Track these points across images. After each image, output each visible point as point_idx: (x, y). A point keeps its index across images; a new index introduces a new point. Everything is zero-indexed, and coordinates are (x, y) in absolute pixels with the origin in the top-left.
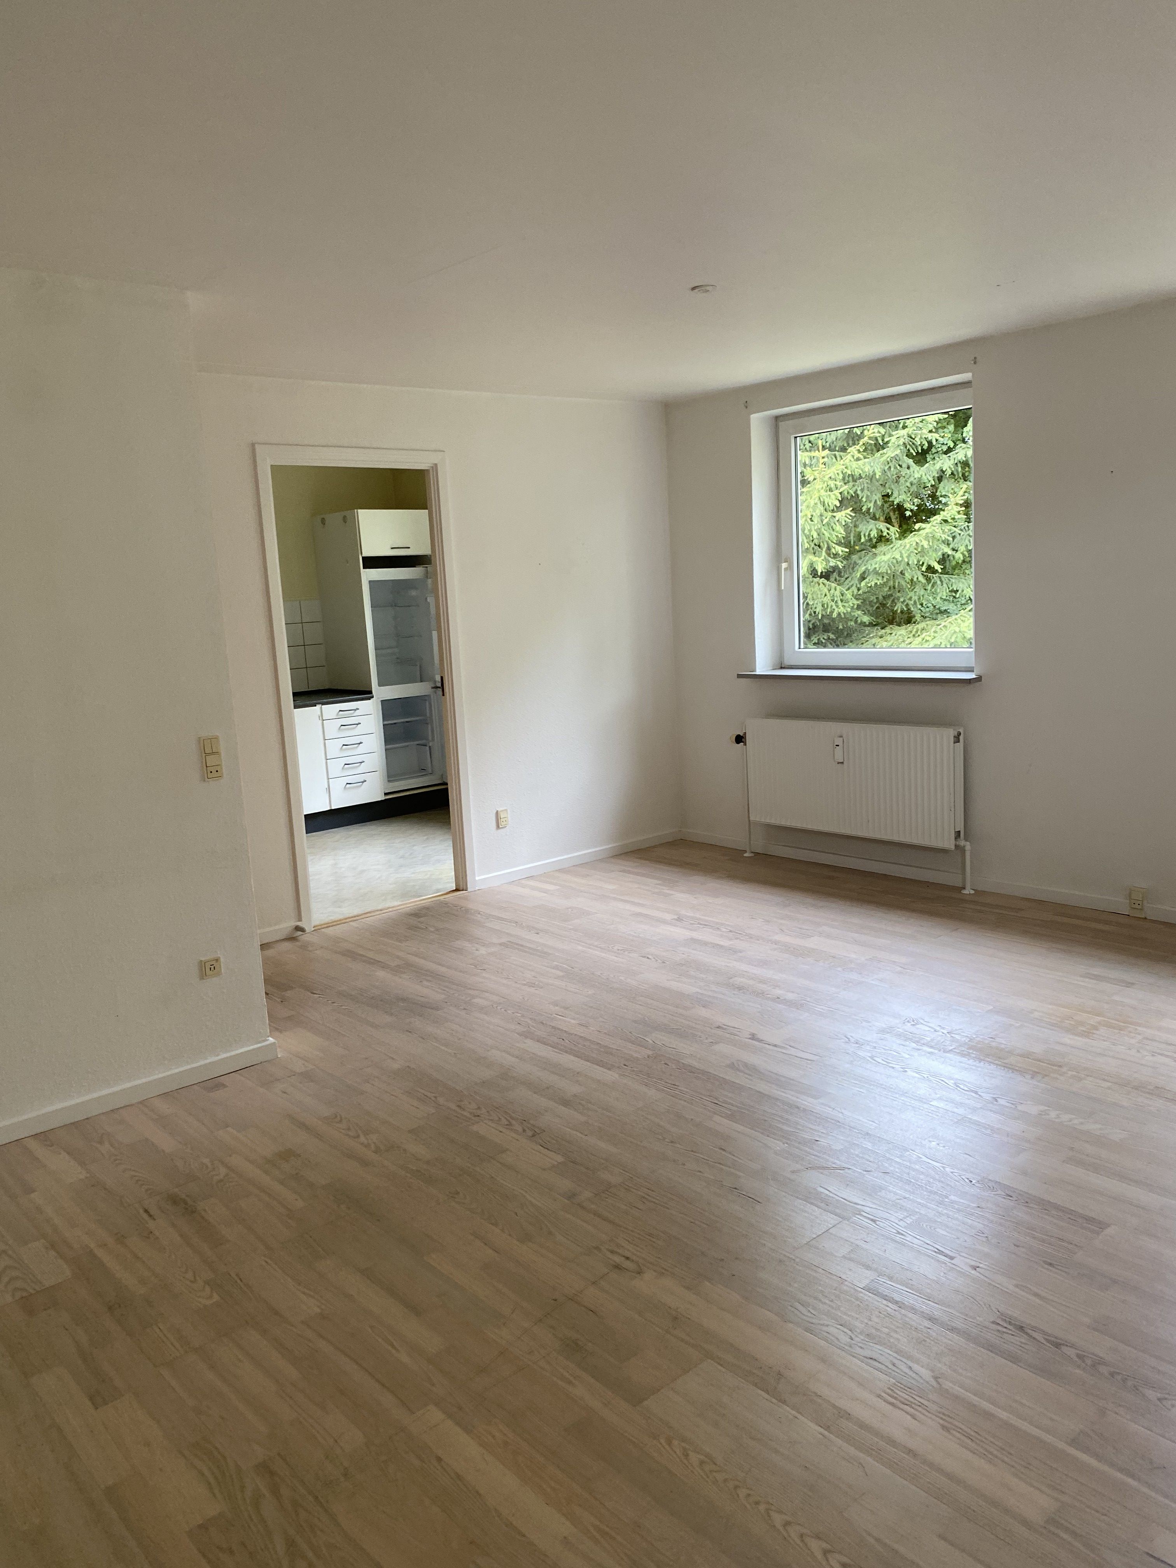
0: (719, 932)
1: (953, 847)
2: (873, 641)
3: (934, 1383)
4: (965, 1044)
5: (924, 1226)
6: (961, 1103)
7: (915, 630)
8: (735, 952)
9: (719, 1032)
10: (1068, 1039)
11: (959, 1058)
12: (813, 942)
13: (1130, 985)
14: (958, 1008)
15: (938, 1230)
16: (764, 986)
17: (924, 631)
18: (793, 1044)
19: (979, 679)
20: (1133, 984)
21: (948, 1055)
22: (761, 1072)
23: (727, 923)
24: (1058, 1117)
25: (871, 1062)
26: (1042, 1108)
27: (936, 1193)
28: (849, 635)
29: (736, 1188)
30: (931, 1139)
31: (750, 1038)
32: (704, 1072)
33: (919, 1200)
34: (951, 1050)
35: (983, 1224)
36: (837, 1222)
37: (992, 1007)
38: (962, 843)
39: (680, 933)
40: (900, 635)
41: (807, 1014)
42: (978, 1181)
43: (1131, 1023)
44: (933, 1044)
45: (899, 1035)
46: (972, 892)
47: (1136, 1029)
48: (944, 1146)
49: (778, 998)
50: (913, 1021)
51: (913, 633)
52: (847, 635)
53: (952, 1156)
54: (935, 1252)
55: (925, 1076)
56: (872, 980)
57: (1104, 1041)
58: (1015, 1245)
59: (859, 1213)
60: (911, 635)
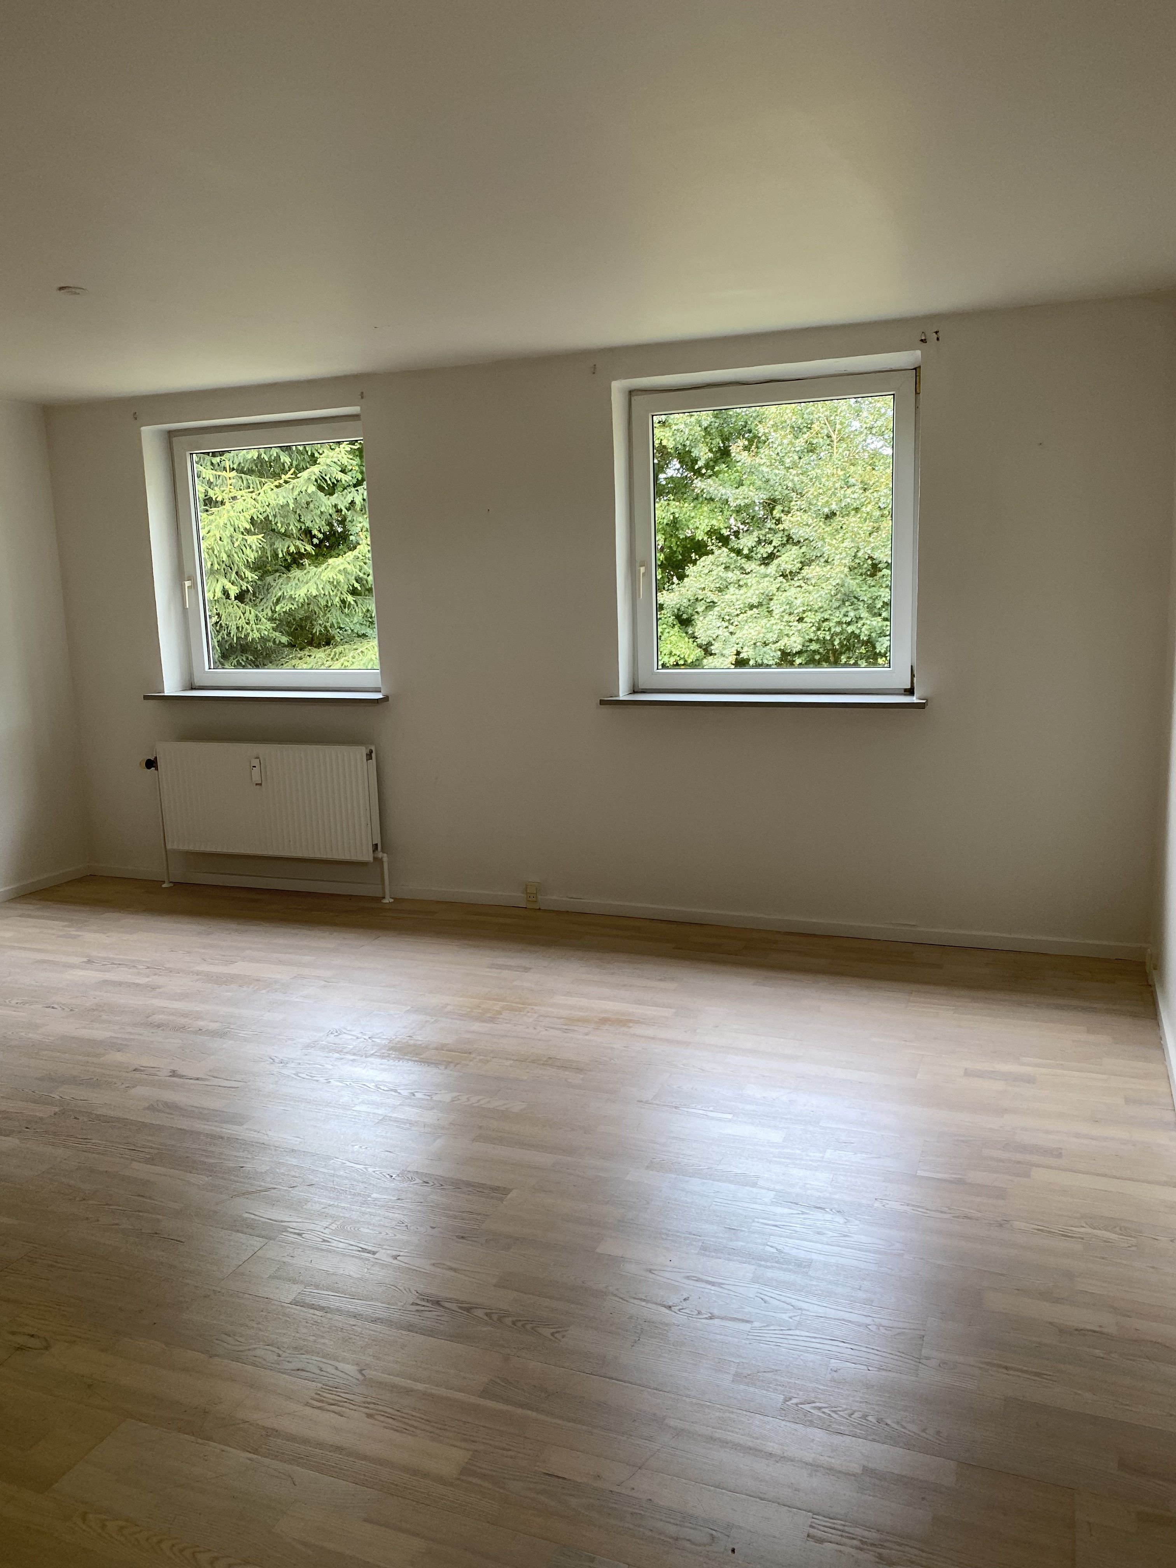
0: (135, 970)
1: (371, 859)
2: (293, 662)
3: (360, 1377)
4: (385, 1046)
5: (349, 1228)
6: (382, 1103)
7: (333, 653)
8: (153, 988)
9: (137, 1075)
10: (477, 1026)
11: (379, 1061)
12: (239, 968)
13: (527, 969)
14: (378, 1012)
15: (362, 1229)
16: (186, 1020)
17: (341, 655)
18: (215, 1075)
19: (386, 699)
20: (531, 968)
21: (368, 1059)
22: (181, 1109)
23: (143, 959)
24: (468, 1099)
25: (296, 1079)
26: (455, 1094)
27: (359, 1194)
28: (268, 656)
29: (156, 1233)
30: (354, 1144)
31: (170, 1076)
32: (118, 1120)
33: (343, 1205)
34: (372, 1054)
35: (403, 1215)
36: (263, 1244)
37: (409, 1008)
38: (380, 855)
39: (92, 975)
40: (320, 658)
41: (230, 1042)
42: (398, 1175)
43: (530, 1004)
44: (355, 1051)
45: (323, 1048)
46: (392, 900)
47: (533, 1009)
48: (366, 1148)
49: (200, 1030)
50: (337, 1032)
51: (331, 656)
52: (266, 655)
53: (374, 1156)
54: (359, 1251)
55: (348, 1083)
56: (297, 998)
57: (507, 1023)
58: (431, 1227)
59: (285, 1229)
60: (329, 659)
